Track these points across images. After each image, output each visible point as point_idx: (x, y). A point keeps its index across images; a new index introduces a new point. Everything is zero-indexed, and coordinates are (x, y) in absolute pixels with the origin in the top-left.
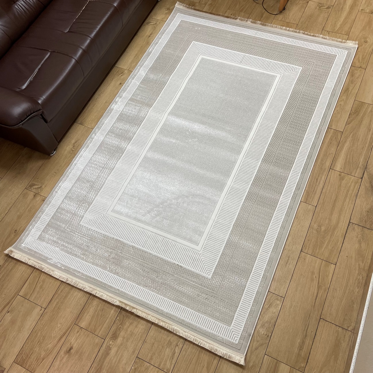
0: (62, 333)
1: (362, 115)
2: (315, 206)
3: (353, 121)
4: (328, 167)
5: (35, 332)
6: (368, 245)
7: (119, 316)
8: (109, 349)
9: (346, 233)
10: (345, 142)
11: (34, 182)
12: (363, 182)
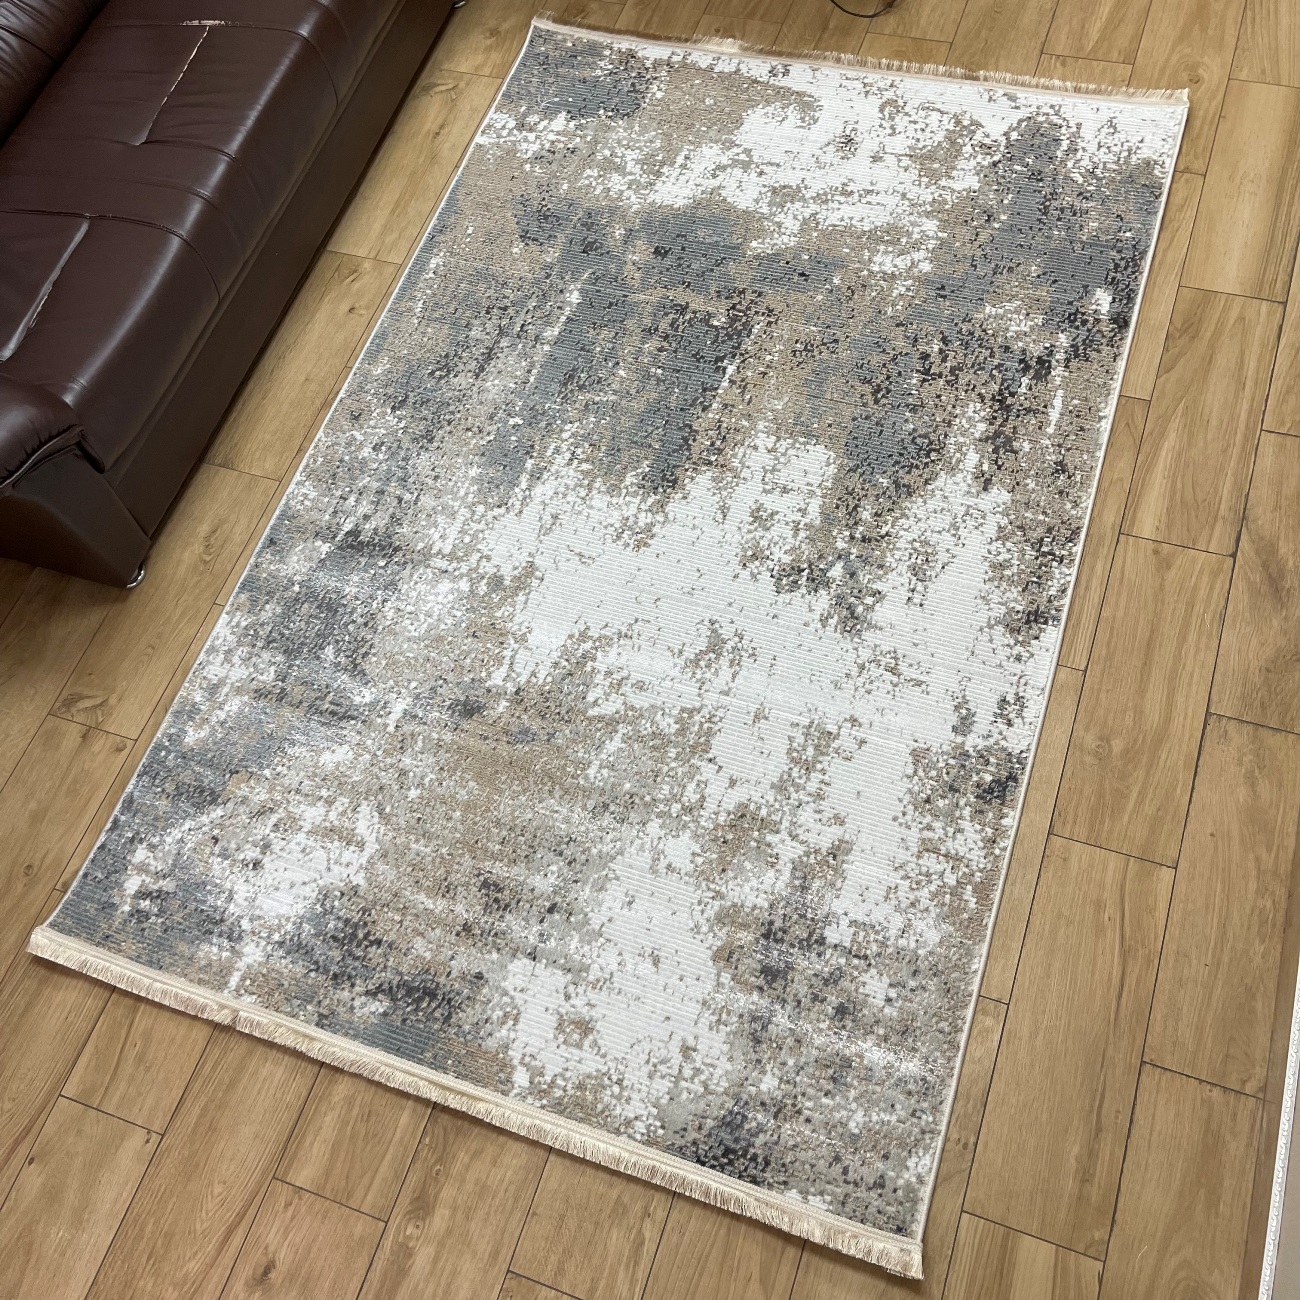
0: (230, 1217)
1: (1209, 334)
2: (1083, 668)
3: (1182, 361)
4: (1113, 528)
5: (136, 1221)
6: (1280, 785)
7: (430, 1133)
8: (405, 1252)
9: (1199, 753)
10: (1162, 435)
11: (79, 689)
12: (1240, 567)
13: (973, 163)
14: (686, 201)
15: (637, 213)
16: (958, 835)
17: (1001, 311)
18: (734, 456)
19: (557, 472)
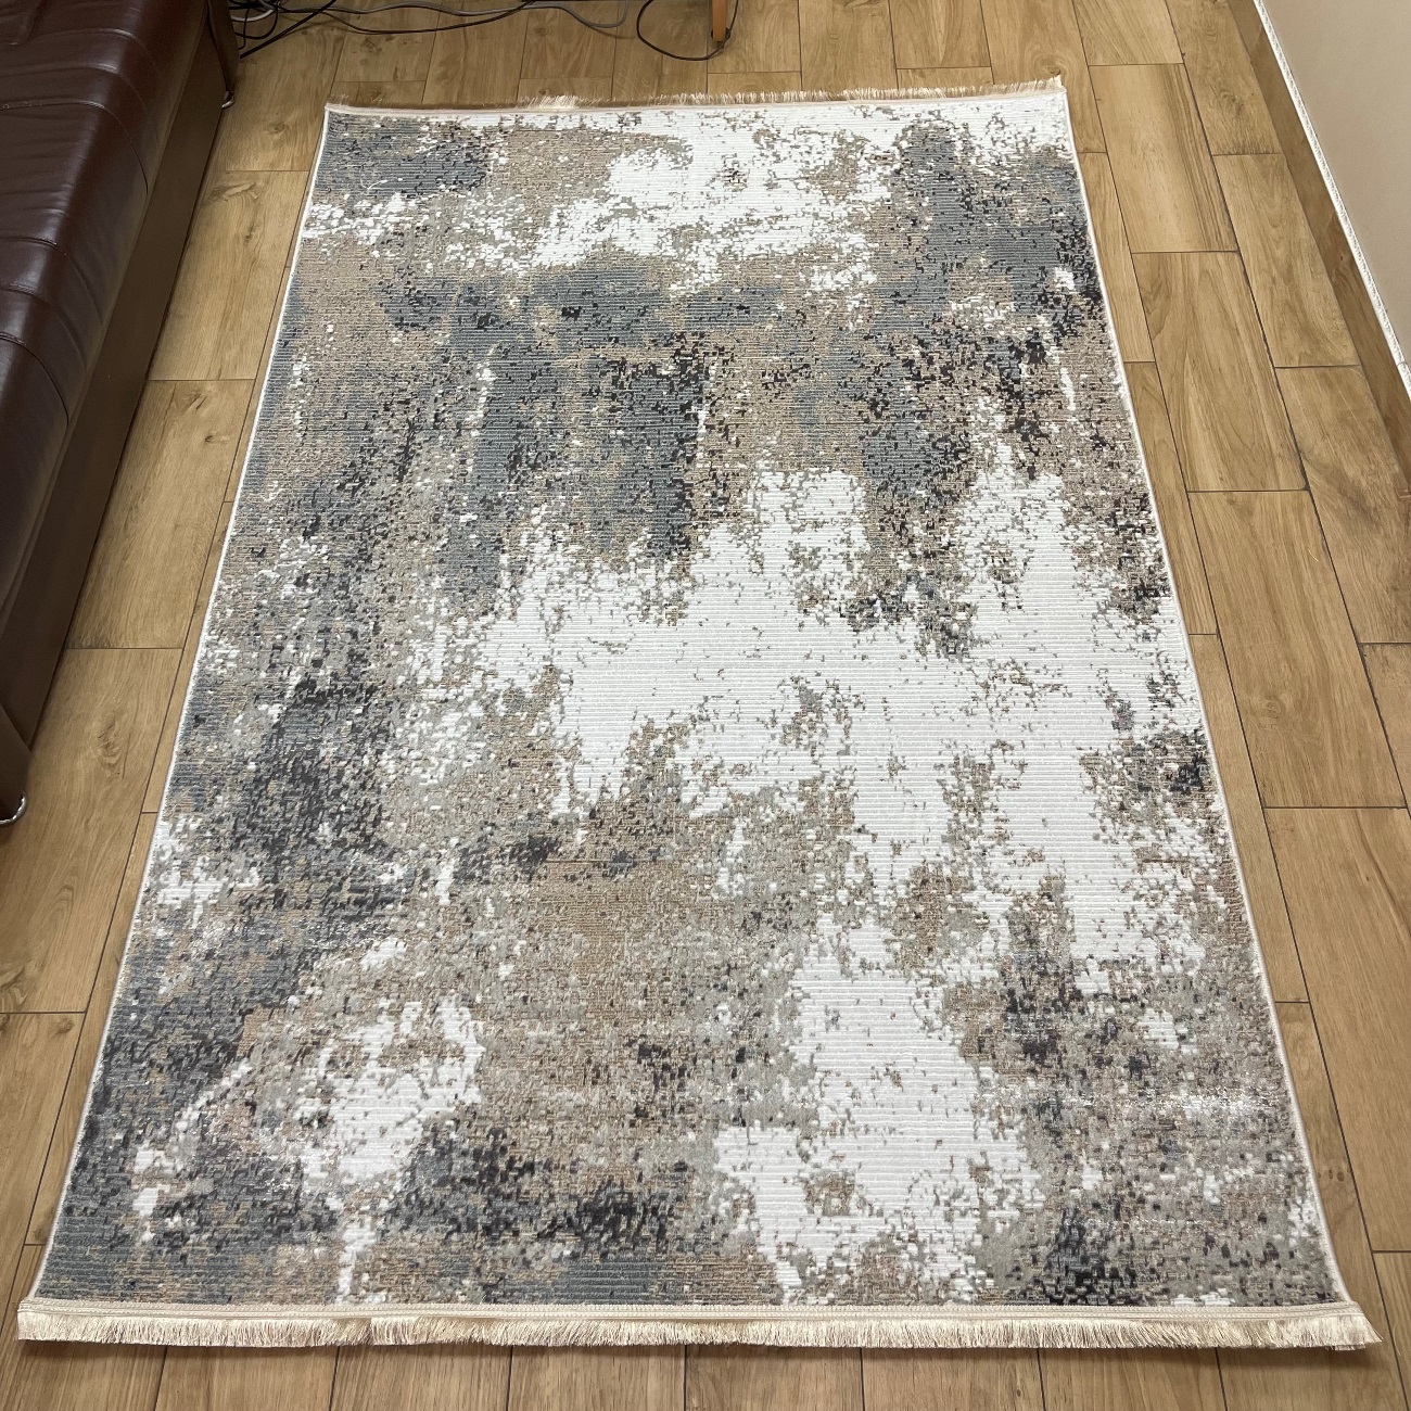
2: (1214, 631)
3: (1168, 321)
4: (1177, 487)
9: (1371, 687)
12: (1319, 498)
13: (874, 175)
14: (578, 258)
15: (526, 279)
16: (1172, 836)
17: (968, 306)
18: (745, 501)
19: (542, 561)
